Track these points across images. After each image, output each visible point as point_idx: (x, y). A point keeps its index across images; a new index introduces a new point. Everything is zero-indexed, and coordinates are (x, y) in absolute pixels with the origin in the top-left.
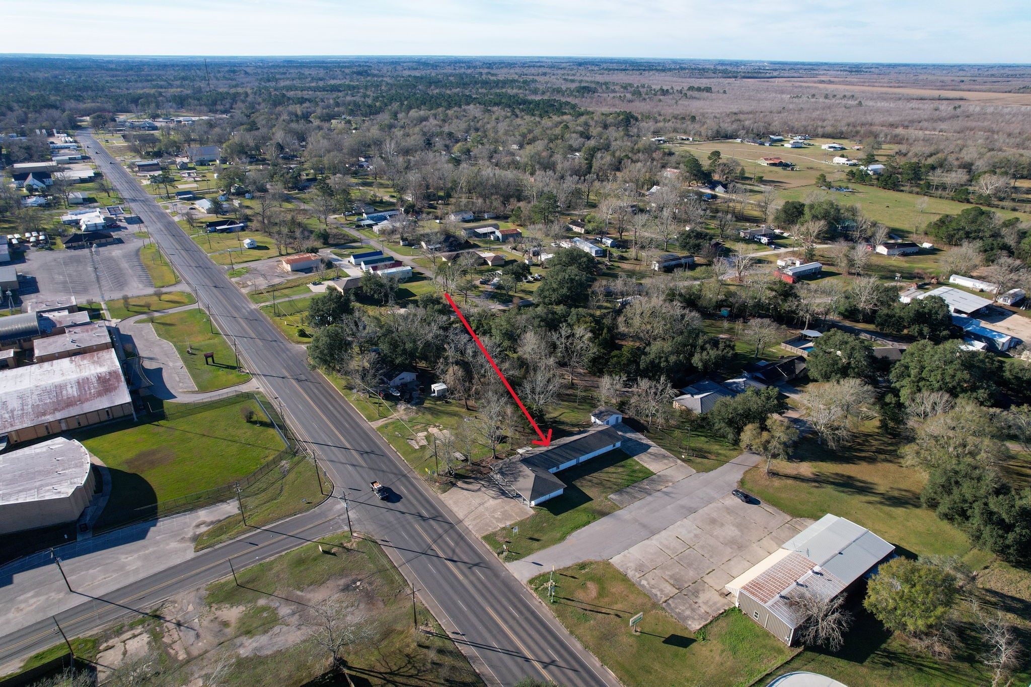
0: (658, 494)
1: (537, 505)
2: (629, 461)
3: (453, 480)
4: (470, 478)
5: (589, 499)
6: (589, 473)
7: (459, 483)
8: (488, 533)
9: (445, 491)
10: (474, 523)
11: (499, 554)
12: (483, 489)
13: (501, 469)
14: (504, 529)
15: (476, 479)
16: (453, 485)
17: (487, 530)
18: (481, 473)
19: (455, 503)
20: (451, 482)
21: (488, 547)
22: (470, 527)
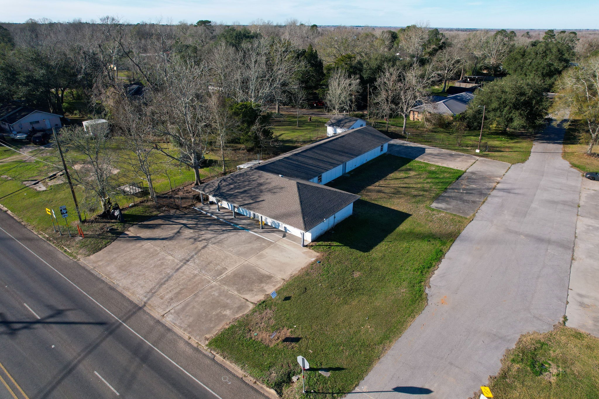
0: (494, 193)
1: (315, 240)
2: (413, 164)
3: (117, 226)
4: (156, 217)
5: (404, 216)
6: (372, 182)
7: (132, 231)
8: (224, 325)
9: (96, 249)
10: (177, 305)
11: (278, 387)
12: (188, 233)
13: (219, 188)
14: (263, 305)
15: (167, 218)
16: (117, 235)
17: (220, 318)
18: (177, 208)
19: (122, 268)
20: (112, 231)
21: (238, 370)
22: (168, 320)
